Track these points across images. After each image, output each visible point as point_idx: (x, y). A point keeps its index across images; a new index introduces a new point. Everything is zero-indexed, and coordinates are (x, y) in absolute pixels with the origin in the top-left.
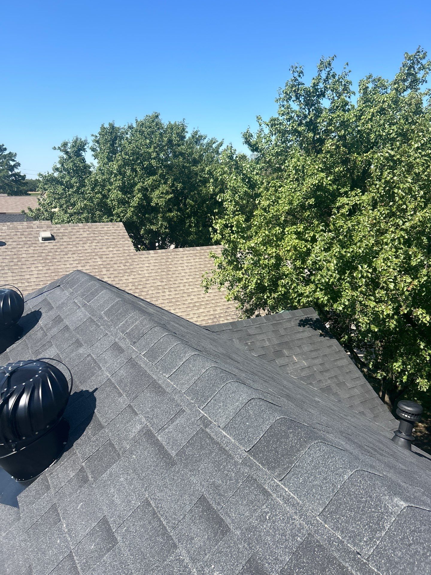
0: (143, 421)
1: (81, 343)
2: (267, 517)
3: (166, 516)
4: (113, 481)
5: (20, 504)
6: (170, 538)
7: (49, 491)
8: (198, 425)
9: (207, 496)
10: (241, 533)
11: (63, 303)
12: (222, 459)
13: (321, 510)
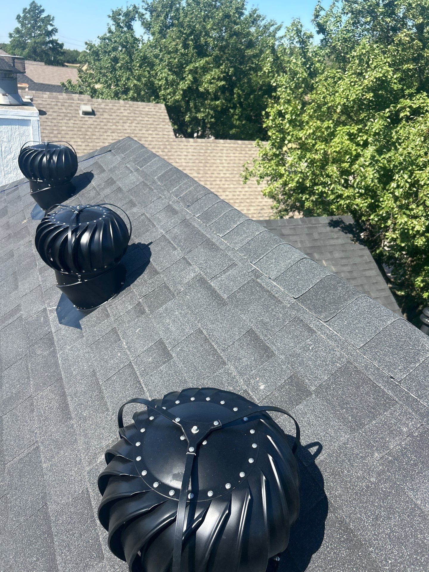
0: (196, 270)
1: (135, 204)
2: (311, 348)
3: (217, 342)
4: (169, 314)
5: (82, 327)
6: (219, 357)
7: (109, 319)
8: (249, 277)
9: (255, 329)
10: (286, 358)
11: (114, 167)
12: (271, 303)
13: (362, 345)
